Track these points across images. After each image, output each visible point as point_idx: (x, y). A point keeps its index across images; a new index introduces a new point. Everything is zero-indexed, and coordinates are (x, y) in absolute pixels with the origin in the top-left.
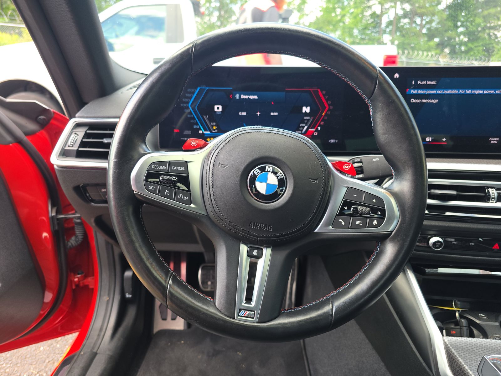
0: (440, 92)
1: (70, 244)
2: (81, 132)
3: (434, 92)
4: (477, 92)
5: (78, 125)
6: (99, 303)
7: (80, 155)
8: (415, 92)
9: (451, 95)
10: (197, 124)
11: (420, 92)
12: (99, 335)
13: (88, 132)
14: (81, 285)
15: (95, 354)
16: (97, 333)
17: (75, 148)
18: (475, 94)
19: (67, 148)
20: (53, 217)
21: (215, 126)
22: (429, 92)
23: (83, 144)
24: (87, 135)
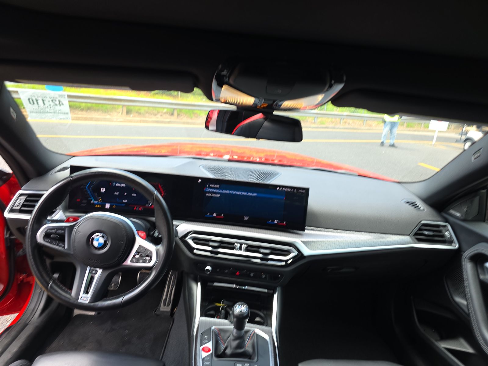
0: (221, 191)
1: (18, 254)
2: (23, 198)
3: (218, 191)
4: (239, 193)
5: (22, 195)
6: (34, 293)
7: (21, 211)
8: (208, 190)
9: (226, 194)
10: (90, 197)
11: (211, 190)
12: (31, 313)
13: (28, 198)
14: (25, 281)
15: (27, 324)
16: (30, 312)
17: (19, 208)
18: (237, 195)
19: (14, 208)
20: (7, 238)
21: (101, 198)
22: (215, 191)
23: (23, 206)
24: (26, 201)
